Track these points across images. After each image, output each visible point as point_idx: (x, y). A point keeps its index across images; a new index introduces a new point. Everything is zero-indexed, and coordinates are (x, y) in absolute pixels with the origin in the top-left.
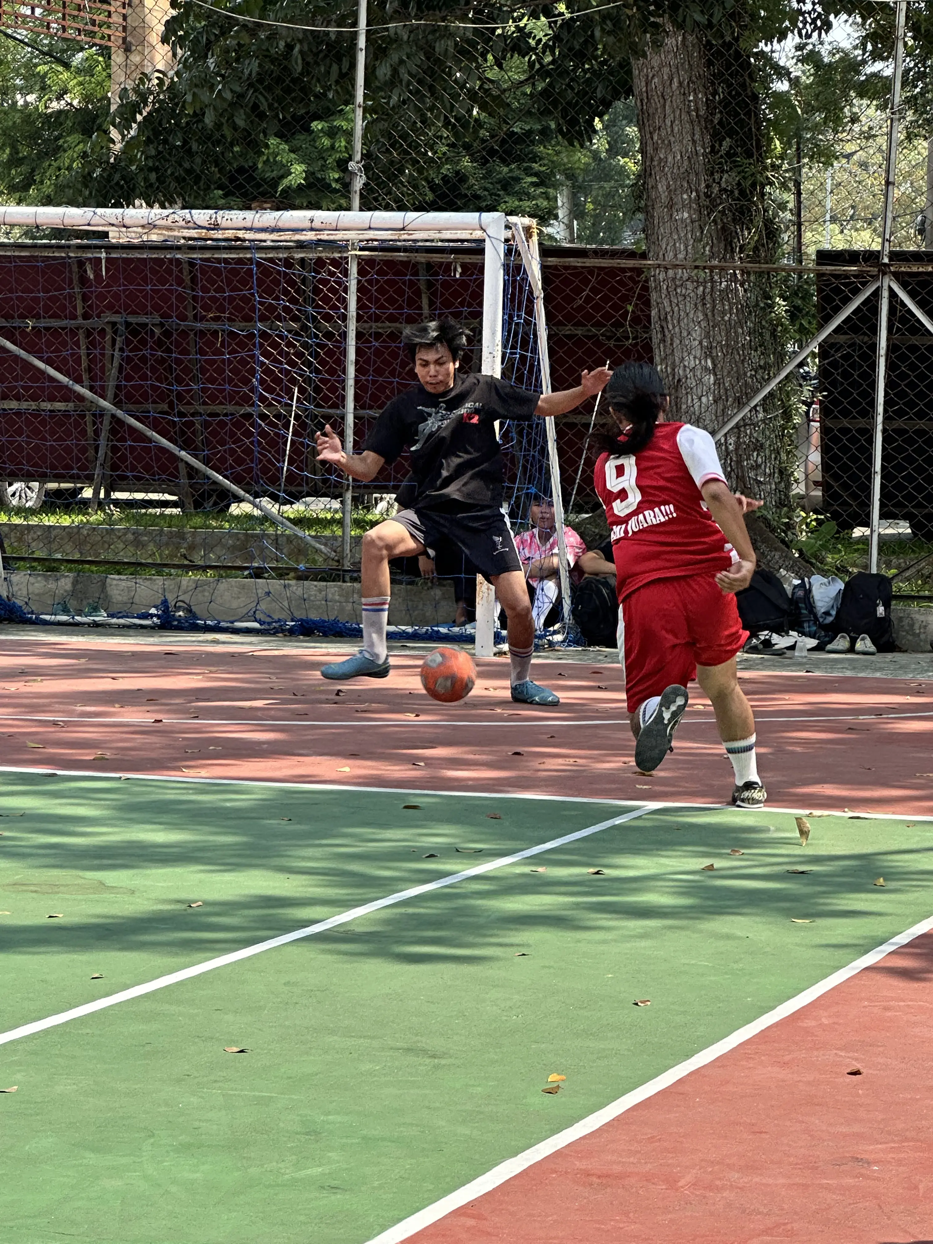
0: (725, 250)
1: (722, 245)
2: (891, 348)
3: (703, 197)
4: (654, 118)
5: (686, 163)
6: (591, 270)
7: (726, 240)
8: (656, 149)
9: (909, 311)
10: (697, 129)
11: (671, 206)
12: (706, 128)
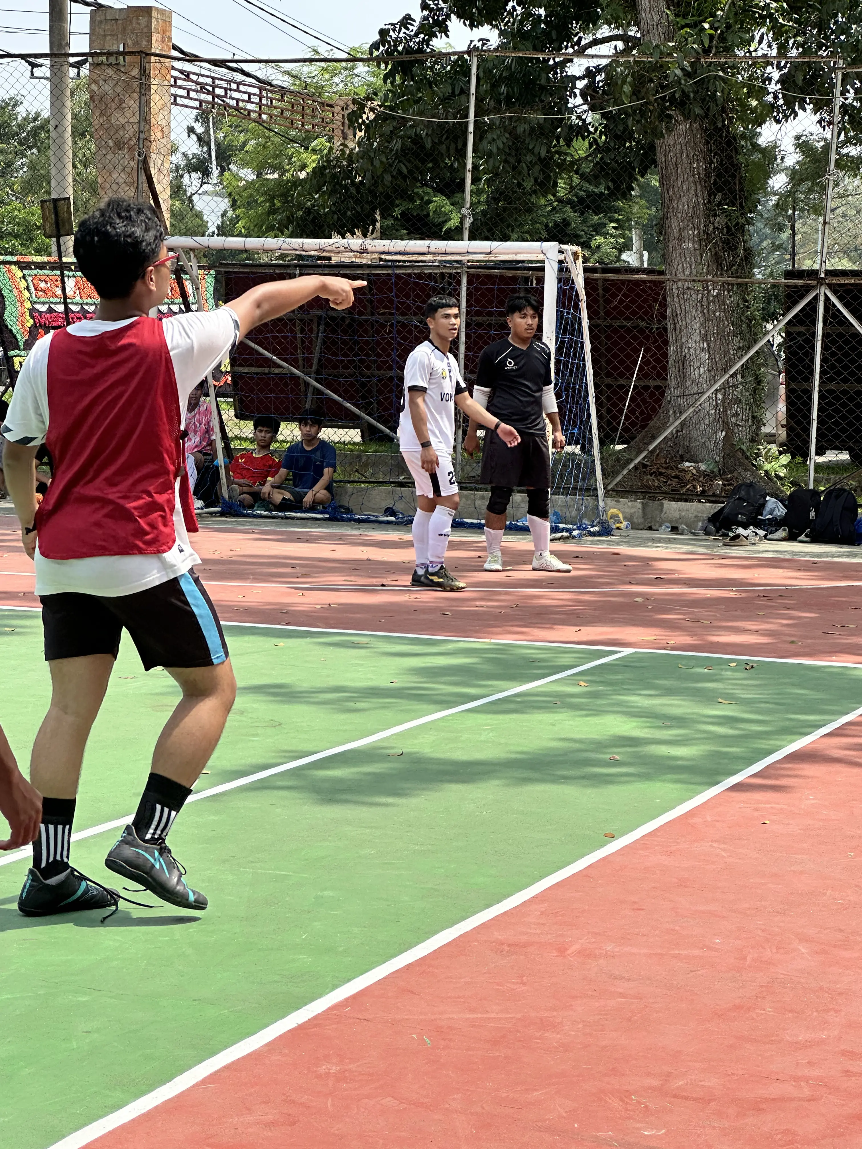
0: (717, 269)
1: (715, 266)
2: (825, 335)
3: (702, 233)
4: (670, 180)
5: (691, 210)
6: (623, 282)
7: (717, 262)
8: (671, 200)
9: (838, 310)
10: (699, 187)
11: (681, 239)
12: (705, 187)
